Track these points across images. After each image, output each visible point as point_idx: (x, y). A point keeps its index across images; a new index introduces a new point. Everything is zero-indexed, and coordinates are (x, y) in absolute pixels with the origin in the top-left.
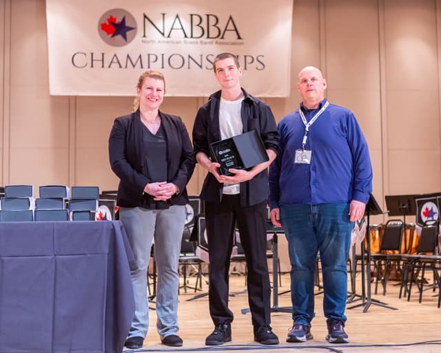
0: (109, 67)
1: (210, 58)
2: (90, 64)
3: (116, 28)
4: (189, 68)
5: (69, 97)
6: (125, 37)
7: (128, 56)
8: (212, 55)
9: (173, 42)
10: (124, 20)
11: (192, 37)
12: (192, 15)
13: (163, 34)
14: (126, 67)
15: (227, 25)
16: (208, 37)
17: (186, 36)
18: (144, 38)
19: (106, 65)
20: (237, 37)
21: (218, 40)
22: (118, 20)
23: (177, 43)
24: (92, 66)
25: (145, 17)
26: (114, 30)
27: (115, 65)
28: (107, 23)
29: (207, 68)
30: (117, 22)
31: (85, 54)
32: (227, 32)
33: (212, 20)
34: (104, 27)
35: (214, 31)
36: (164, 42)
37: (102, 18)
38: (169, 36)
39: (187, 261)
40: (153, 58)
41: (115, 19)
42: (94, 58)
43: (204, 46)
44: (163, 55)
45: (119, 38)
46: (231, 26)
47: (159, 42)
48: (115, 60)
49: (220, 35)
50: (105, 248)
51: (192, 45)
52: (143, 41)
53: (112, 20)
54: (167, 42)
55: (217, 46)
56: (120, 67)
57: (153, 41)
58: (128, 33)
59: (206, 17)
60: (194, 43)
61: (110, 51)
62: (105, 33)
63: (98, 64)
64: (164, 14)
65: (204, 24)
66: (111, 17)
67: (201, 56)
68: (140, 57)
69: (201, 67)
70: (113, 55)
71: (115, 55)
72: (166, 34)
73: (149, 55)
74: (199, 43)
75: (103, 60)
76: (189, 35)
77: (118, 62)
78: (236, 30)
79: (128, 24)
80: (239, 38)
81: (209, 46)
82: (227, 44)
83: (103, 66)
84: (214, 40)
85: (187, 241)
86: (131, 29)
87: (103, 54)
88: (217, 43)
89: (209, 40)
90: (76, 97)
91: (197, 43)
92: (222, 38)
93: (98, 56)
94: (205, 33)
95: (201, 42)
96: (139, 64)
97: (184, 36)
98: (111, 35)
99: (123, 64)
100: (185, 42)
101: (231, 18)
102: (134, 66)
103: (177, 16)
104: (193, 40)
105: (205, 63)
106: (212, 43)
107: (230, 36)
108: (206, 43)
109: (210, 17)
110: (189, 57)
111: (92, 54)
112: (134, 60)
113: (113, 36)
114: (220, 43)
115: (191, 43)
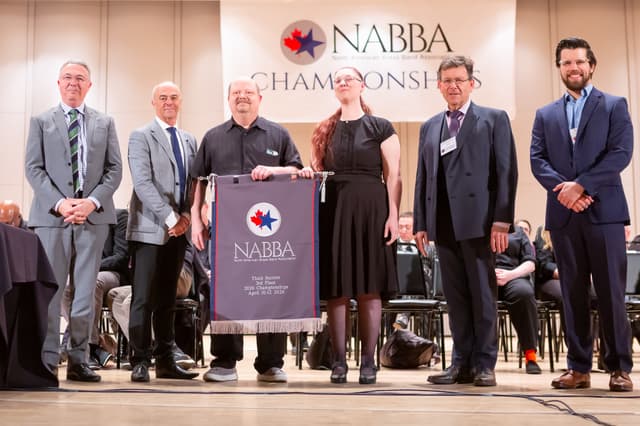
0: (294, 88)
1: (414, 76)
2: (271, 86)
3: (301, 43)
4: (388, 87)
6: (312, 53)
7: (316, 76)
8: (417, 72)
9: (369, 58)
10: (311, 33)
11: (392, 51)
12: (391, 25)
13: (357, 49)
14: (314, 88)
15: (434, 36)
16: (412, 50)
17: (384, 50)
18: (335, 54)
19: (290, 86)
20: (446, 49)
21: (424, 53)
22: (304, 34)
23: (374, 58)
24: (274, 89)
25: (336, 28)
26: (300, 44)
27: (301, 87)
28: (291, 37)
29: (410, 87)
30: (303, 36)
31: (265, 74)
32: (434, 44)
33: (416, 31)
34: (288, 43)
35: (418, 44)
36: (358, 57)
37: (285, 32)
38: (364, 51)
41: (300, 33)
42: (276, 79)
43: (406, 61)
45: (305, 54)
46: (439, 37)
47: (353, 58)
48: (301, 81)
49: (426, 47)
51: (392, 61)
52: (333, 57)
53: (297, 34)
54: (362, 58)
55: (422, 61)
56: (307, 88)
57: (344, 58)
58: (316, 49)
59: (408, 27)
60: (394, 58)
61: (295, 70)
62: (289, 49)
63: (280, 86)
64: (358, 25)
65: (406, 36)
66: (296, 31)
67: (403, 73)
68: (330, 76)
69: (403, 86)
70: (298, 74)
71: (301, 75)
72: (360, 49)
75: (286, 81)
76: (388, 48)
77: (304, 83)
78: (445, 41)
79: (315, 38)
80: (449, 50)
81: (412, 61)
82: (434, 57)
83: (286, 88)
84: (419, 54)
86: (319, 43)
87: (287, 74)
88: (422, 57)
89: (412, 53)
91: (398, 58)
92: (429, 51)
93: (280, 77)
94: (408, 45)
95: (404, 57)
96: (328, 85)
97: (382, 49)
98: (296, 51)
99: (310, 86)
100: (384, 57)
101: (439, 27)
102: (323, 87)
103: (374, 27)
104: (392, 54)
105: (408, 82)
106: (416, 57)
107: (439, 49)
108: (409, 58)
109: (414, 26)
110: (389, 74)
111: (274, 74)
112: (323, 78)
113: (299, 52)
114: (426, 57)
115: (391, 58)
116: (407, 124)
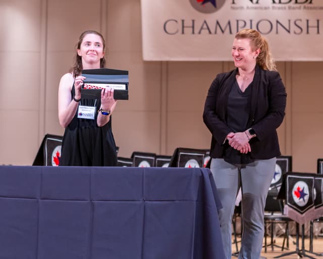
0: (200, 33)
1: (298, 23)
2: (180, 31)
4: (277, 33)
5: (161, 63)
6: (214, 4)
7: (218, 23)
8: (301, 20)
9: (261, 8)
11: (280, 2)
13: (252, 1)
14: (216, 33)
16: (296, 2)
17: (274, 2)
18: (233, 5)
19: (196, 31)
21: (307, 5)
23: (266, 8)
24: (183, 33)
27: (205, 32)
29: (295, 33)
31: (176, 21)
36: (252, 8)
38: (257, 2)
39: (274, 219)
40: (241, 24)
42: (185, 25)
43: (292, 11)
44: (251, 21)
45: (209, 4)
47: (248, 8)
48: (205, 26)
50: (194, 196)
51: (281, 11)
52: (232, 7)
54: (256, 8)
55: (305, 10)
56: (210, 32)
57: (242, 8)
58: (218, 1)
60: (282, 8)
61: (200, 18)
63: (188, 31)
67: (289, 21)
68: (229, 23)
69: (289, 32)
70: (203, 21)
71: (205, 22)
72: (254, 1)
73: (238, 21)
74: (287, 8)
75: (193, 27)
77: (208, 29)
81: (297, 11)
82: (315, 8)
83: (193, 33)
84: (302, 6)
85: (275, 198)
87: (193, 21)
88: (305, 8)
89: (297, 5)
90: (167, 63)
91: (285, 8)
92: (311, 3)
93: (188, 23)
95: (290, 8)
96: (227, 30)
97: (272, 1)
98: (201, 3)
99: (213, 31)
100: (273, 8)
102: (223, 32)
104: (280, 5)
105: (293, 28)
106: (300, 8)
108: (294, 8)
110: (278, 22)
111: (183, 21)
112: (223, 25)
113: (203, 3)
114: (311, 8)
115: (279, 8)
116: (292, 63)
